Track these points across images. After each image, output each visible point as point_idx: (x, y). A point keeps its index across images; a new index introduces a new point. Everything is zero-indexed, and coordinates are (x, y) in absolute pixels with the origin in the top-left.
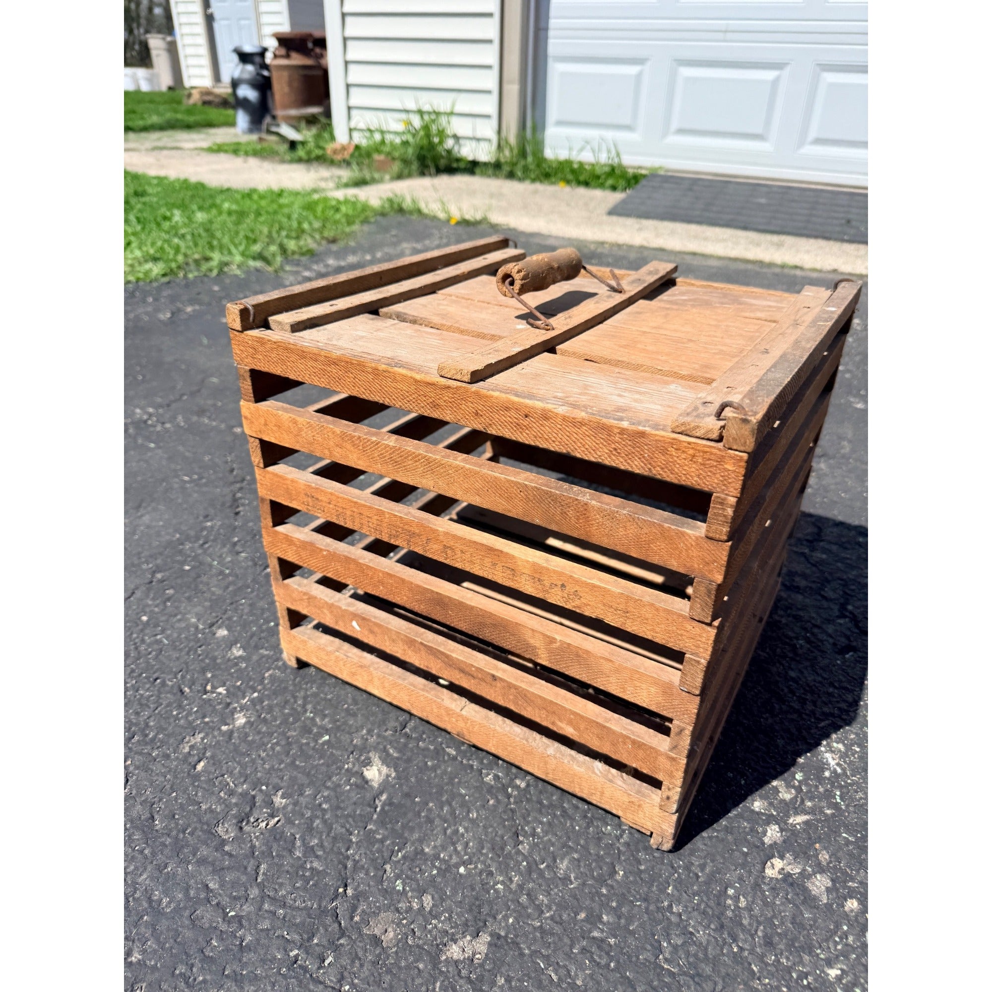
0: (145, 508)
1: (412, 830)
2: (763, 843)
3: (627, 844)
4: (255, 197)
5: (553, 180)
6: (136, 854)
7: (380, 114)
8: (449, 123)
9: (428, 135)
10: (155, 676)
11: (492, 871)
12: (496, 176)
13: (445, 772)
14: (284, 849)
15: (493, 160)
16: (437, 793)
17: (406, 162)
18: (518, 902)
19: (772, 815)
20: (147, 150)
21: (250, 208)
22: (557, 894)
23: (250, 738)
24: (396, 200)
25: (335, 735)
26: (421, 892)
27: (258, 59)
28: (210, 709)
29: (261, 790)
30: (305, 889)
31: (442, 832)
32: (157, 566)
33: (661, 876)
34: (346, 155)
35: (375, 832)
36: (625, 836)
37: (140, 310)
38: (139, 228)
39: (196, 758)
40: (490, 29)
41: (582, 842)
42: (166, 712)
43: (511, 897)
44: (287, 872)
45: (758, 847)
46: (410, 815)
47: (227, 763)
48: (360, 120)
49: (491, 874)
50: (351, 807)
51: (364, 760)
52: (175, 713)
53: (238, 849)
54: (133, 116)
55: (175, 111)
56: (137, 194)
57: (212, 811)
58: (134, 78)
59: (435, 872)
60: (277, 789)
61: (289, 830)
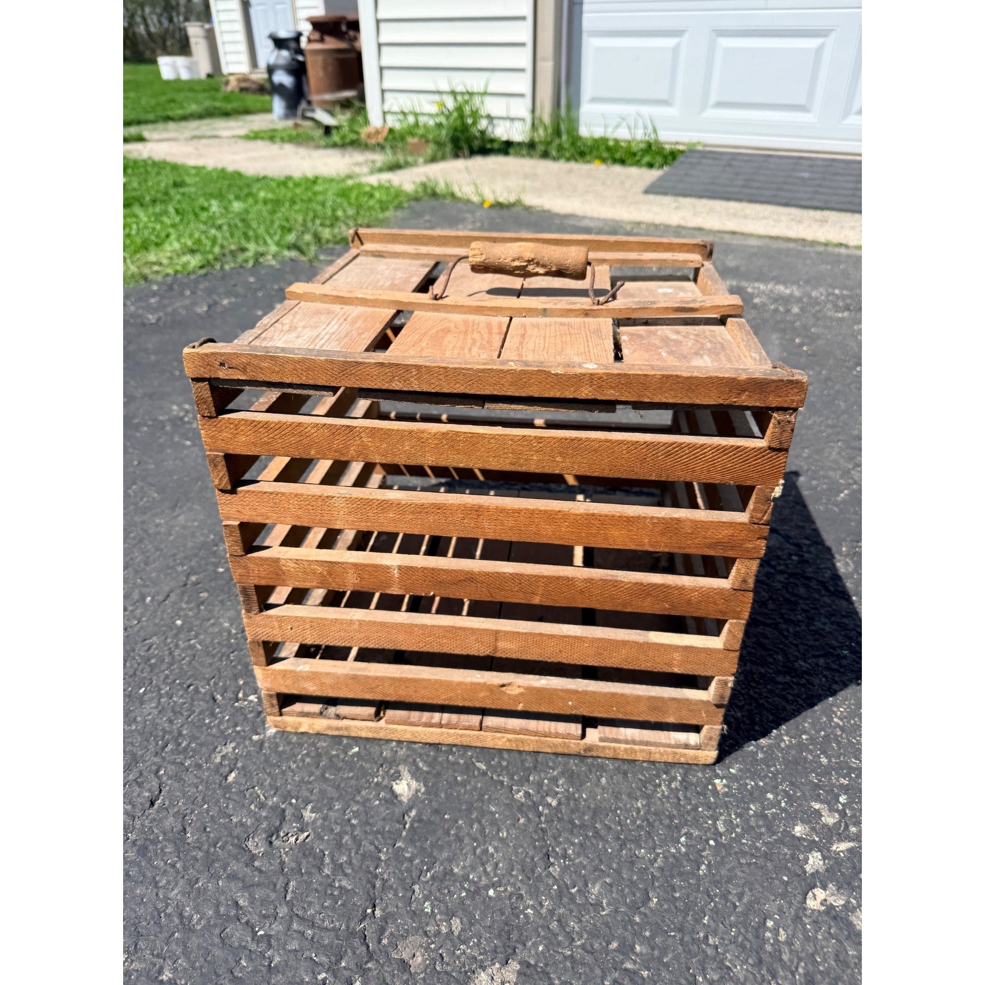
0: (181, 507)
1: (441, 849)
2: (805, 872)
3: (661, 869)
4: (291, 185)
5: (588, 158)
6: (168, 868)
7: (414, 97)
8: (482, 102)
9: (462, 116)
10: (188, 682)
11: (522, 895)
12: (531, 156)
13: (475, 788)
14: (313, 866)
15: (527, 140)
16: (467, 809)
17: (439, 144)
18: (549, 928)
19: (814, 840)
20: (186, 139)
21: (285, 196)
22: (587, 921)
23: (281, 749)
24: (430, 184)
25: (365, 747)
26: (450, 915)
28: (241, 718)
29: (291, 804)
30: (333, 909)
31: (472, 851)
32: (192, 568)
33: (696, 905)
34: (380, 139)
35: (403, 850)
36: (659, 860)
37: (178, 304)
38: (177, 219)
39: (227, 769)
40: (523, 5)
41: (614, 866)
42: (199, 720)
43: (541, 922)
44: (316, 890)
45: (799, 876)
46: (440, 832)
47: (257, 774)
48: (394, 103)
49: (520, 897)
50: (380, 823)
51: (393, 774)
52: (207, 721)
53: (268, 865)
54: (173, 105)
55: (214, 99)
56: (176, 185)
57: (242, 825)
58: (174, 67)
59: (464, 894)
60: (307, 802)
61: (318, 846)
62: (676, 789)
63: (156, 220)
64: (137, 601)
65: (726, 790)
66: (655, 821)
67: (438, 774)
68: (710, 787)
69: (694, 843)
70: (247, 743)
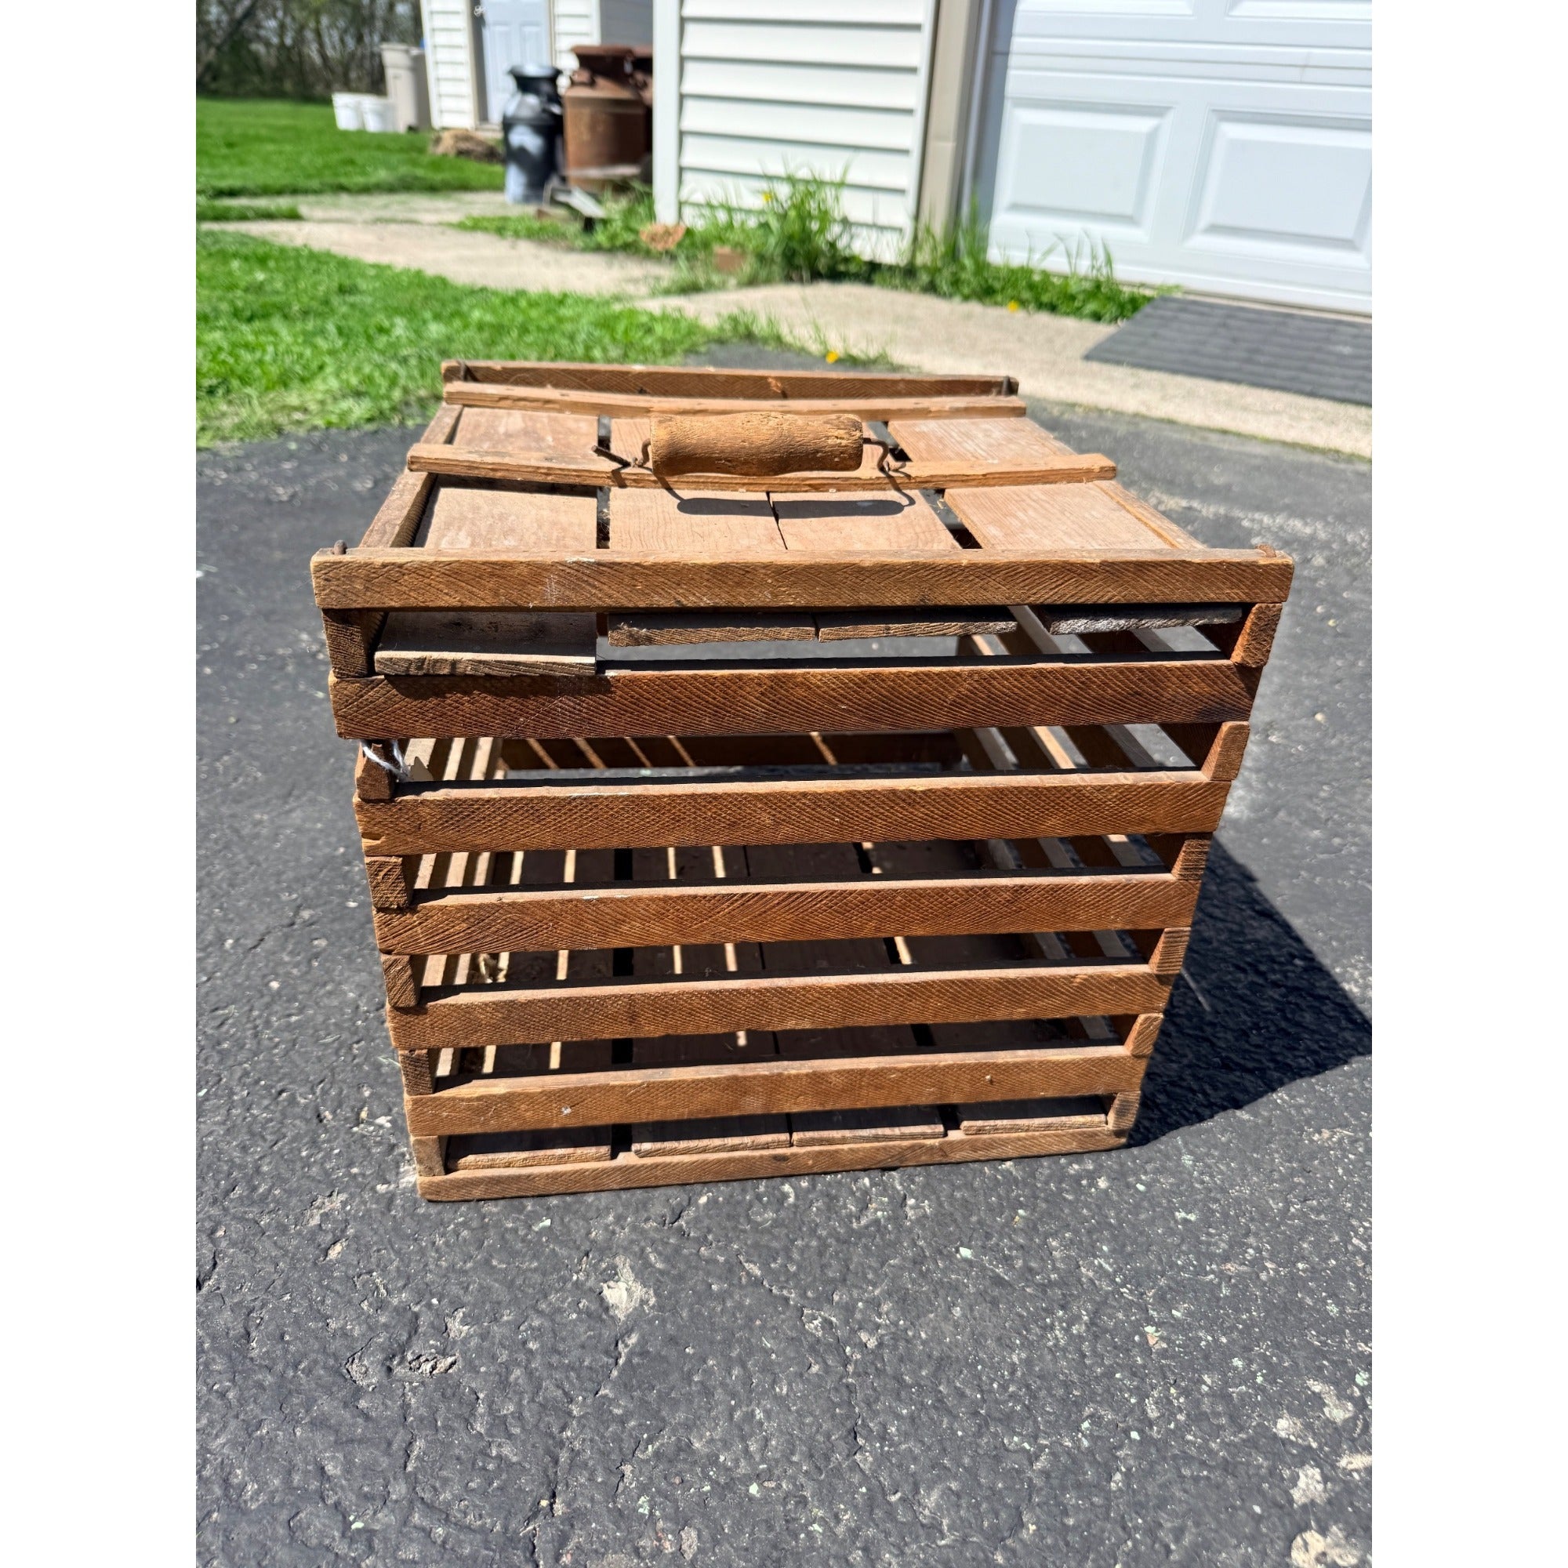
0: (298, 797)
1: (675, 1405)
2: (1291, 1501)
3: (1046, 1474)
4: (523, 303)
5: (999, 298)
6: (214, 1398)
7: (729, 181)
8: (837, 199)
9: (803, 218)
10: (280, 1086)
11: (805, 1497)
12: (908, 289)
13: (740, 1306)
14: (457, 1416)
15: (903, 262)
16: (723, 1341)
17: (761, 258)
18: (847, 1561)
19: (1310, 1447)
20: (366, 222)
21: (513, 319)
22: (914, 1554)
23: (421, 1211)
24: (742, 319)
25: (562, 1220)
26: (681, 1522)
27: (546, 88)
28: (363, 1152)
29: (429, 1306)
30: (484, 1494)
31: (726, 1413)
32: (305, 898)
33: (1102, 1543)
34: (671, 245)
35: (611, 1401)
36: (1042, 1458)
37: (326, 474)
38: (339, 343)
39: (330, 1237)
40: (914, 50)
41: (966, 1461)
42: (291, 1150)
43: (834, 1549)
44: (458, 1459)
45: (1281, 1507)
46: (675, 1377)
47: (379, 1251)
48: (698, 188)
49: (803, 1502)
50: (576, 1353)
51: (605, 1270)
52: (304, 1154)
53: (381, 1408)
54: (350, 168)
55: (415, 163)
56: (342, 290)
57: (345, 1334)
58: (358, 111)
59: (707, 1488)
60: (457, 1305)
61: (469, 1383)
62: (1080, 1336)
63: (305, 342)
64: (211, 944)
65: (1165, 1345)
66: (1040, 1389)
68: (1137, 1338)
69: (1105, 1433)
70: (367, 1196)
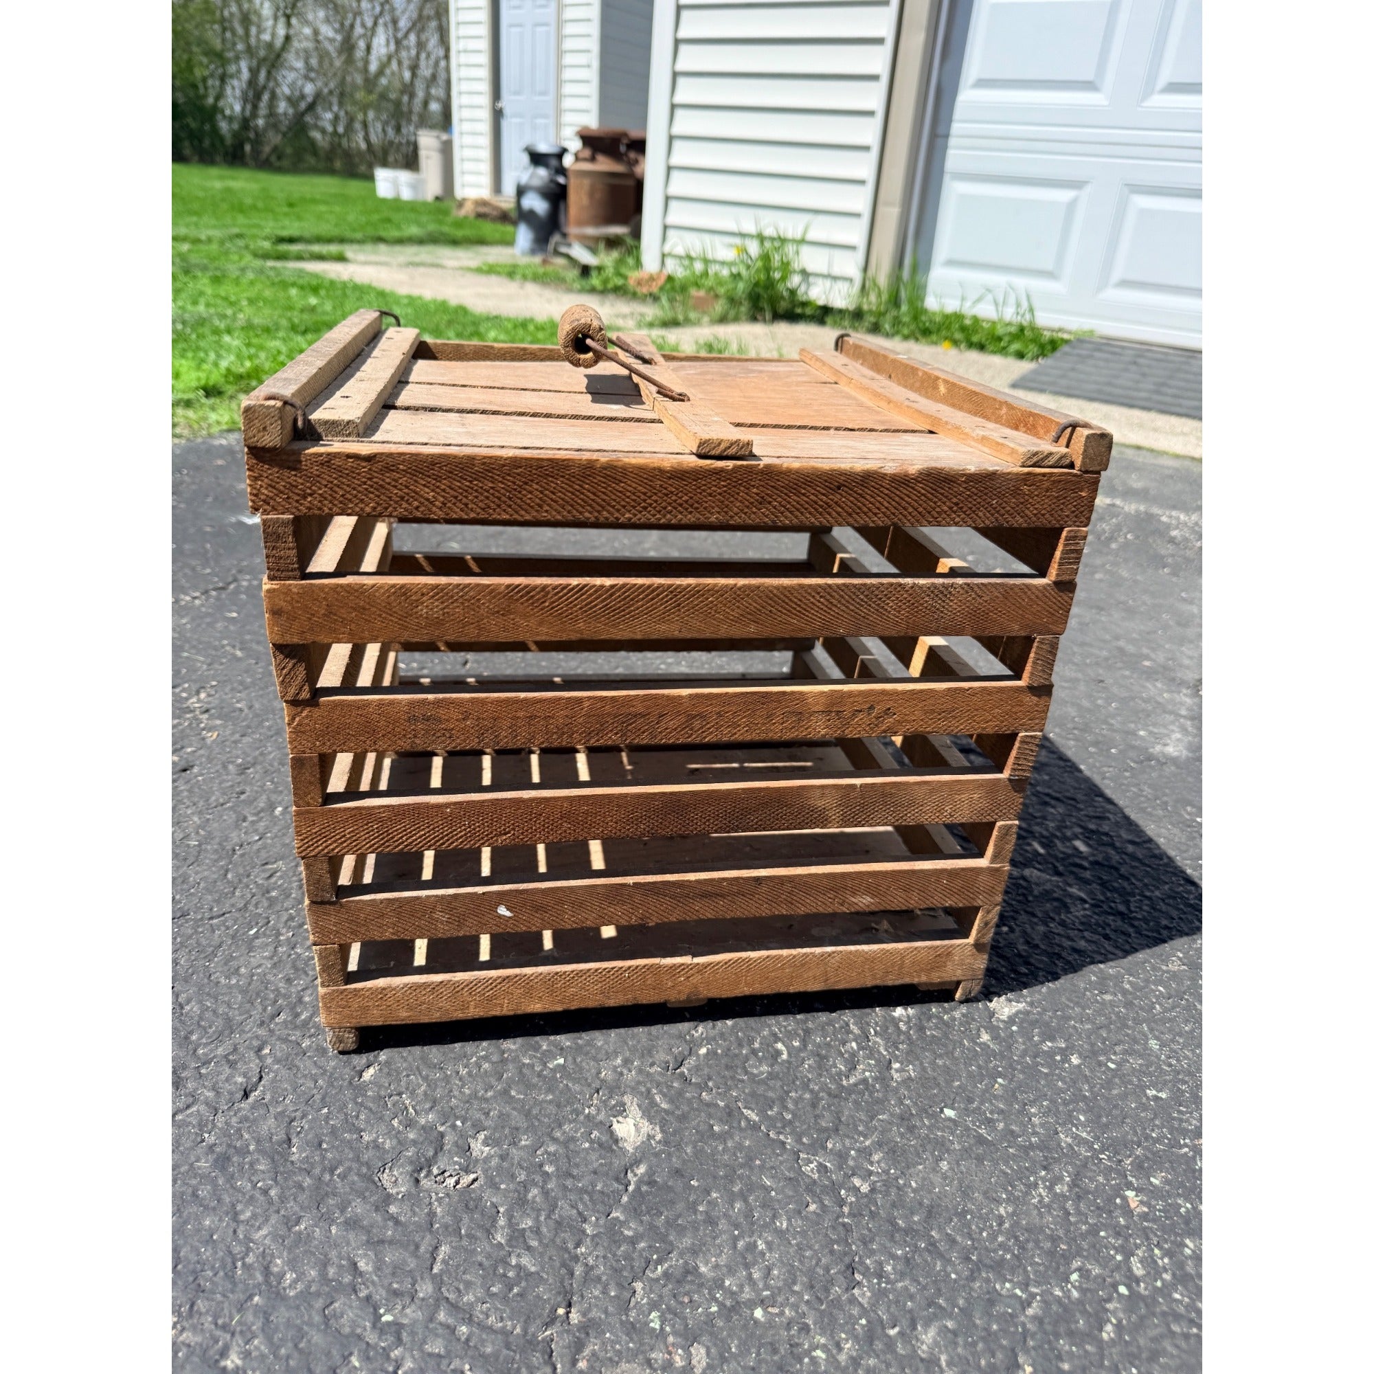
1: (681, 1231)
3: (1038, 1320)
5: (933, 338)
6: (258, 1195)
9: (767, 267)
11: (807, 1325)
13: (740, 1147)
14: (480, 1227)
15: (852, 307)
16: (726, 1176)
17: (733, 301)
20: (400, 265)
24: (716, 346)
25: (575, 1060)
26: (690, 1338)
27: (554, 162)
29: (454, 1126)
30: (505, 1299)
31: (730, 1242)
34: (655, 289)
35: (623, 1223)
36: (1035, 1305)
39: (364, 1061)
41: (961, 1302)
44: (480, 1265)
46: (680, 1206)
47: (408, 1073)
49: (805, 1329)
50: (589, 1178)
51: (614, 1106)
53: (409, 1214)
54: (387, 225)
55: (440, 222)
57: (377, 1146)
58: (395, 184)
59: (714, 1309)
60: (478, 1128)
61: (490, 1198)
62: (1063, 1195)
65: (1145, 1209)
66: (1028, 1241)
67: (683, 1118)
68: (1118, 1201)
69: (1092, 1285)
